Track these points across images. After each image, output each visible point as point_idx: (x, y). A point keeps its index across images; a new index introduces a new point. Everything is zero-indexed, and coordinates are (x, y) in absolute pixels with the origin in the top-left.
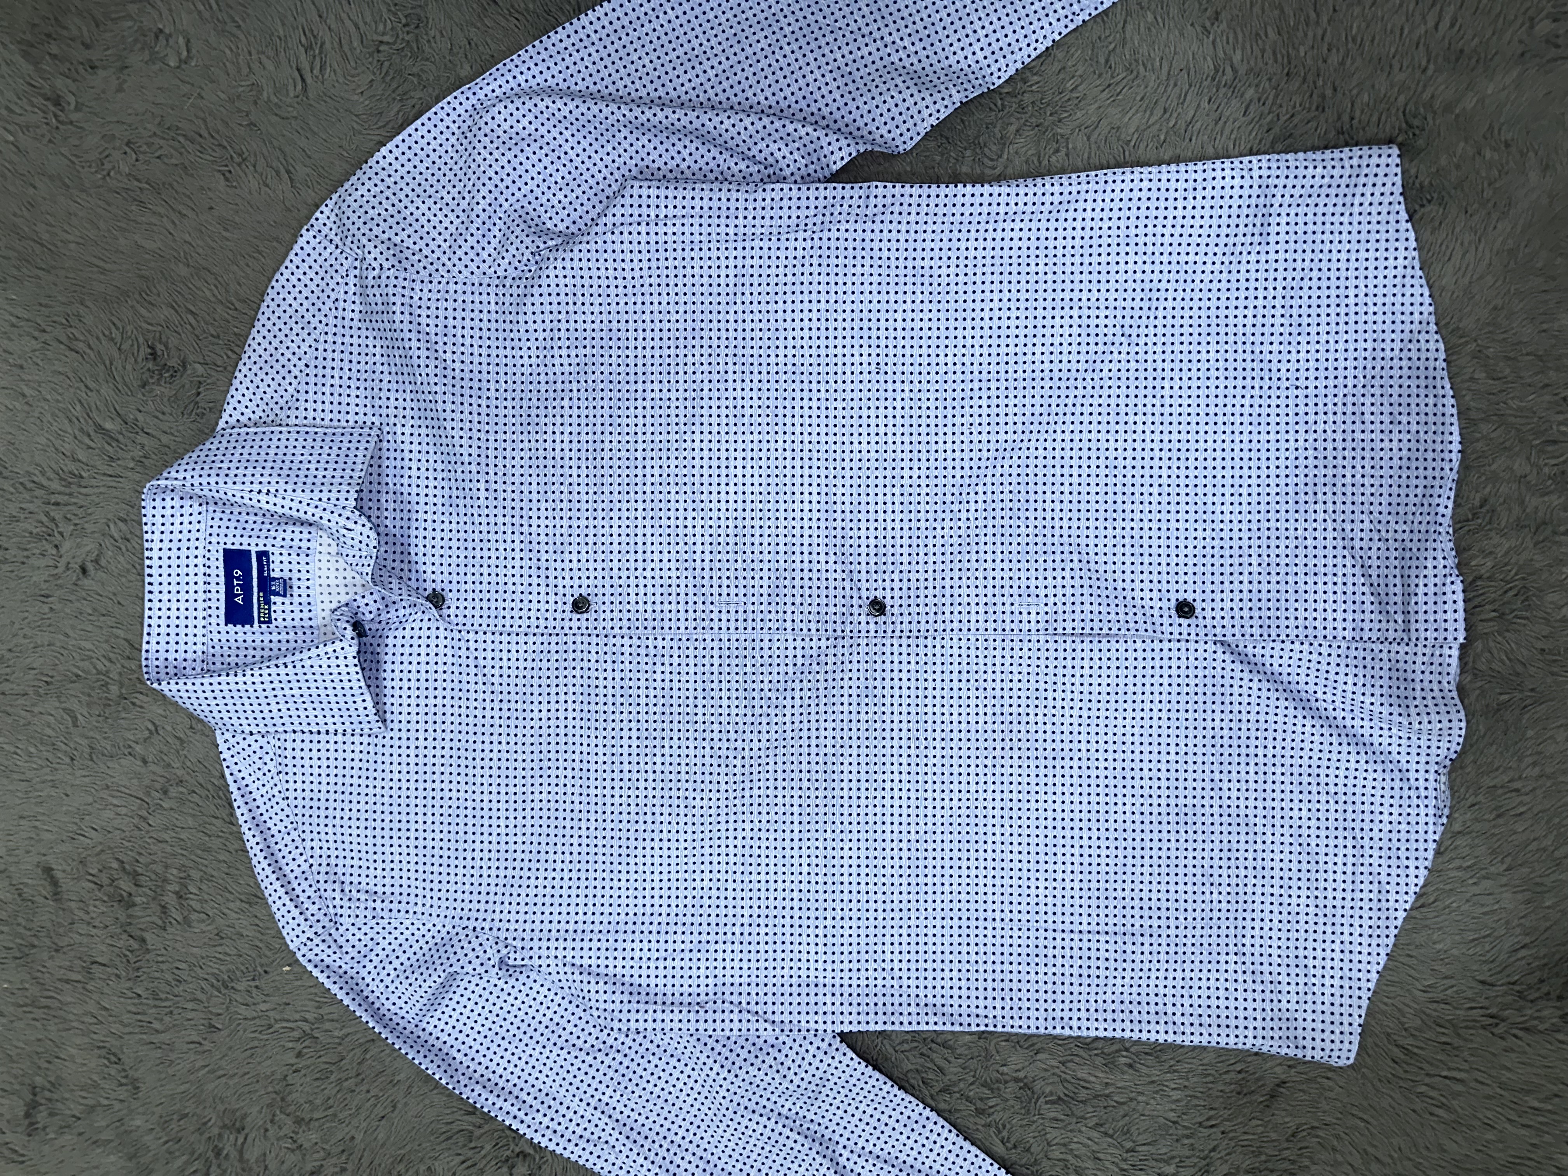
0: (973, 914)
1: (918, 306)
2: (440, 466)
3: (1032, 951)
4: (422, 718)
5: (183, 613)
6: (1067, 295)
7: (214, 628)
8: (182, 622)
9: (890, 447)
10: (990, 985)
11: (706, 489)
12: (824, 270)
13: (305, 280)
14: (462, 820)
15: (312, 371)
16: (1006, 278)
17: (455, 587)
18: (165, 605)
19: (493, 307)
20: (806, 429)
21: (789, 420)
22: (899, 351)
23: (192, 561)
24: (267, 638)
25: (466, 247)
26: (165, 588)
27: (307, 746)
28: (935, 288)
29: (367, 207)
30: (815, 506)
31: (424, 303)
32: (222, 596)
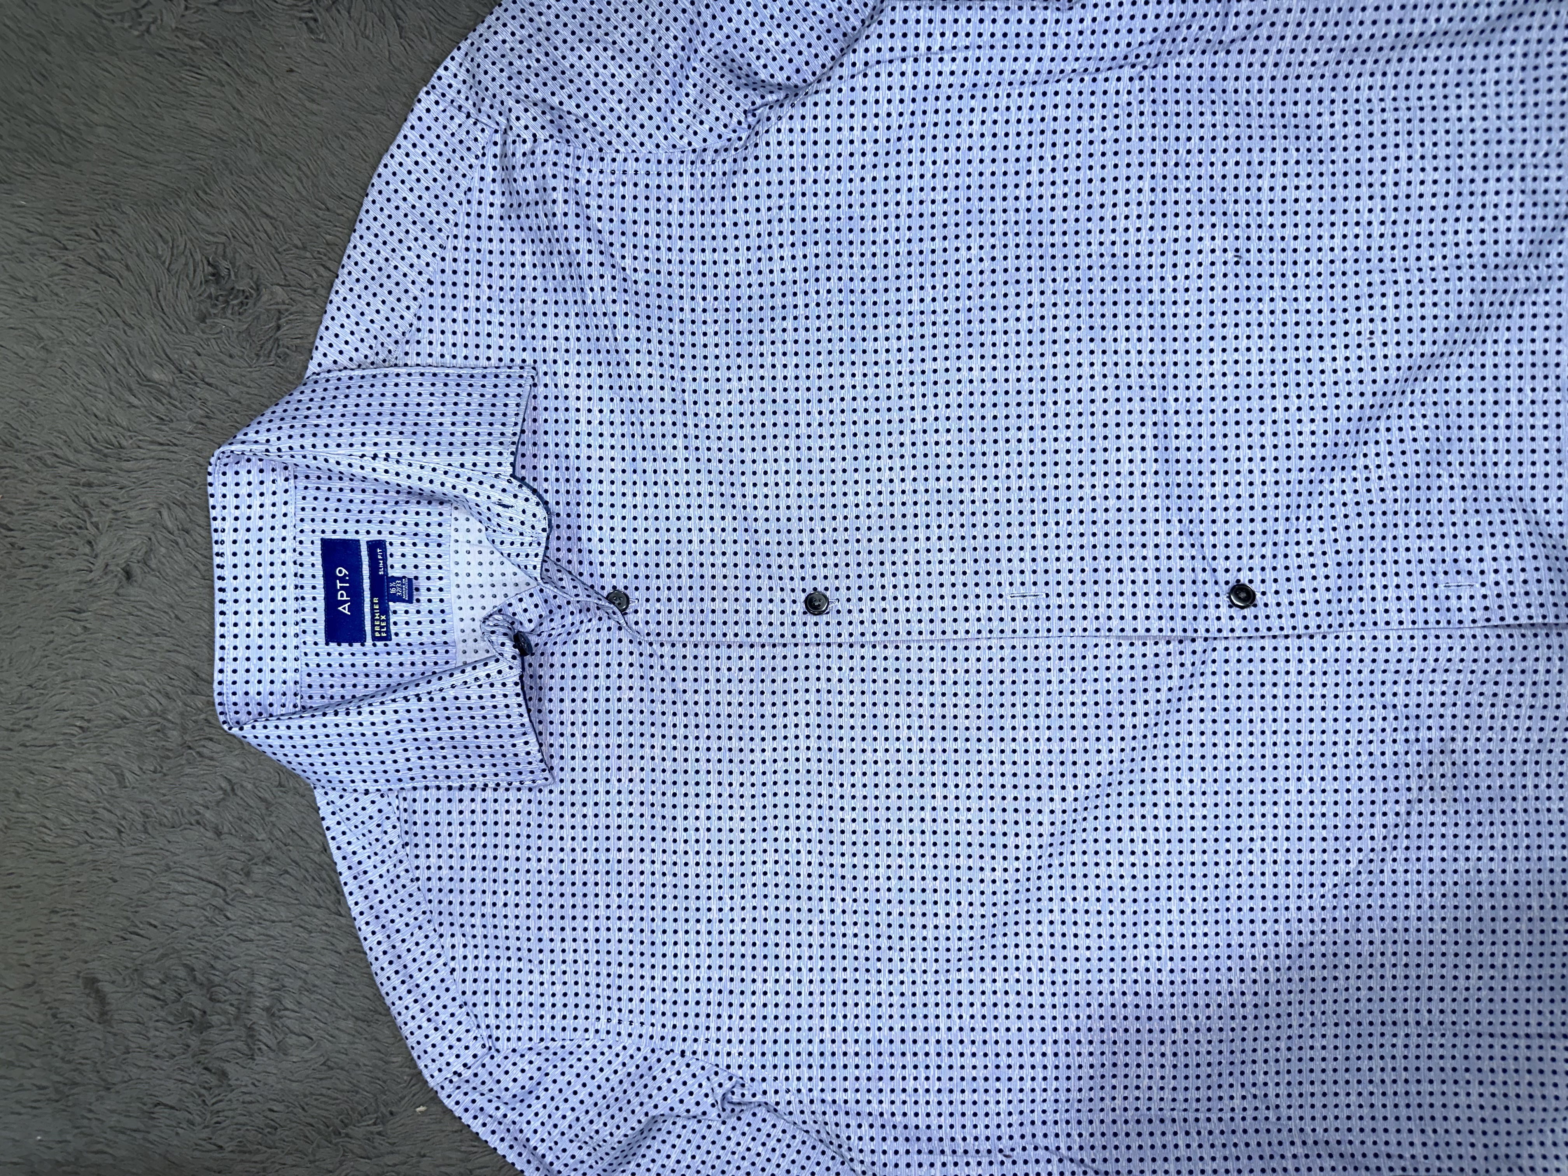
0: (1377, 1018)
1: (1291, 169)
2: (618, 418)
3: (1460, 1064)
4: (602, 763)
5: (267, 629)
6: (1504, 149)
7: (310, 649)
8: (266, 642)
9: (1255, 368)
10: (1403, 1112)
11: (990, 436)
12: (1161, 120)
13: (425, 163)
14: (658, 902)
15: (438, 290)
16: (1416, 126)
17: (642, 583)
18: (242, 619)
19: (687, 193)
20: (1133, 346)
21: (1109, 334)
22: (1265, 233)
23: (278, 557)
24: (383, 659)
25: (650, 109)
26: (242, 595)
27: (444, 806)
28: (1314, 144)
29: (511, 57)
30: (1150, 454)
31: (594, 189)
32: (321, 604)
